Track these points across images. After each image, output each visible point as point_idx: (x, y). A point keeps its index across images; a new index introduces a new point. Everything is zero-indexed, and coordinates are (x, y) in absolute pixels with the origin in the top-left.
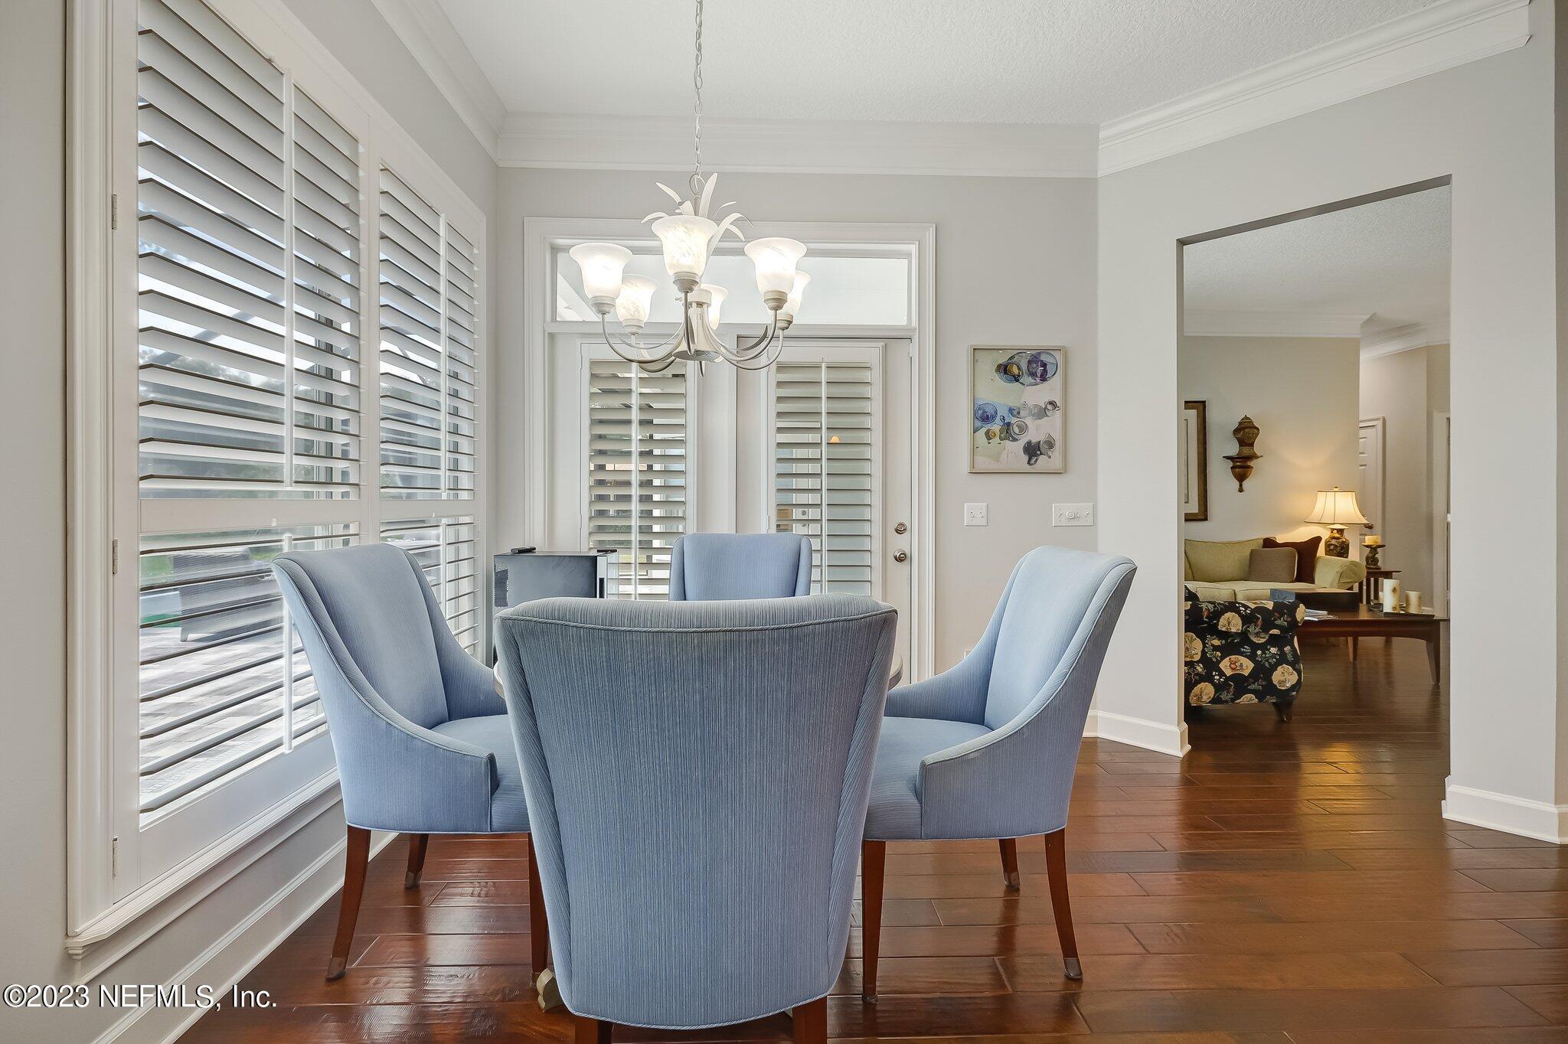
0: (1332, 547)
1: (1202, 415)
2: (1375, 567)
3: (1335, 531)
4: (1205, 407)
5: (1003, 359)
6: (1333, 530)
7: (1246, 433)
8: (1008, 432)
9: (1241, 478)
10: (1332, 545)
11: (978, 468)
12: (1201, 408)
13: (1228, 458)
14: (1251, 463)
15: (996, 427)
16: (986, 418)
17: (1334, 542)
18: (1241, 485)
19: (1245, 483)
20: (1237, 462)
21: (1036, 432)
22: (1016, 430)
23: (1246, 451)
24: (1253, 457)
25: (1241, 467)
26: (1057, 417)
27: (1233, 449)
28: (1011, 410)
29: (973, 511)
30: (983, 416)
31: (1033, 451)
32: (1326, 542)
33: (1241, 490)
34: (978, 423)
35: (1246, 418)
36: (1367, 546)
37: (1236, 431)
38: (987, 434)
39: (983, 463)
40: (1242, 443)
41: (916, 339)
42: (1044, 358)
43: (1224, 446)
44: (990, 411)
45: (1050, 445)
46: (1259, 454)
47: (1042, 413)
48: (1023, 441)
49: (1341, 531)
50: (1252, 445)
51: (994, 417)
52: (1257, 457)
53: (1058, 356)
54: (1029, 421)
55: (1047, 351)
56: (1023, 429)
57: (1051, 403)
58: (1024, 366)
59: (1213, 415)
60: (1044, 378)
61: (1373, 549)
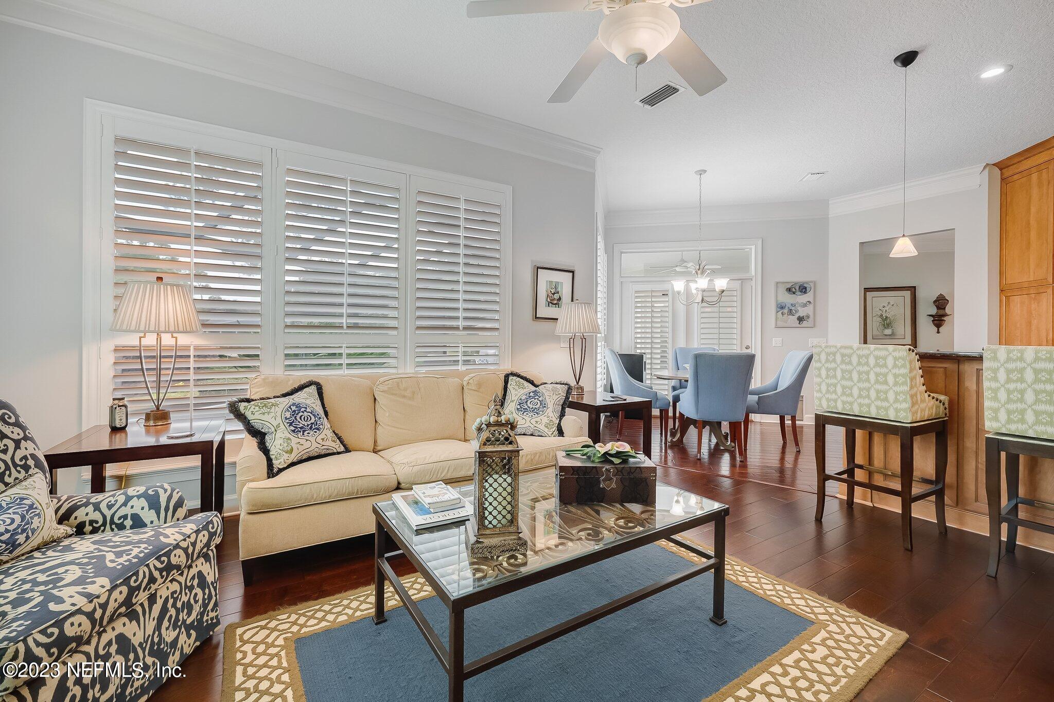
1: (913, 294)
4: (915, 289)
5: (789, 286)
7: (941, 303)
8: (790, 312)
9: (938, 326)
11: (778, 325)
12: (913, 290)
13: (930, 315)
14: (945, 319)
15: (786, 311)
16: (782, 308)
18: (938, 330)
19: (941, 329)
20: (936, 317)
21: (802, 312)
22: (794, 312)
23: (941, 312)
24: (946, 315)
25: (939, 320)
26: (811, 306)
27: (934, 311)
28: (792, 305)
29: (776, 341)
30: (781, 307)
31: (801, 319)
33: (938, 332)
34: (779, 310)
35: (941, 295)
37: (935, 302)
38: (782, 313)
39: (780, 324)
40: (938, 308)
41: (754, 279)
42: (805, 285)
43: (926, 309)
44: (783, 305)
45: (808, 317)
46: (949, 313)
47: (805, 305)
48: (797, 316)
50: (945, 309)
51: (785, 307)
53: (812, 285)
54: (799, 308)
55: (807, 283)
56: (797, 311)
57: (808, 302)
58: (797, 288)
59: (920, 294)
60: (805, 292)
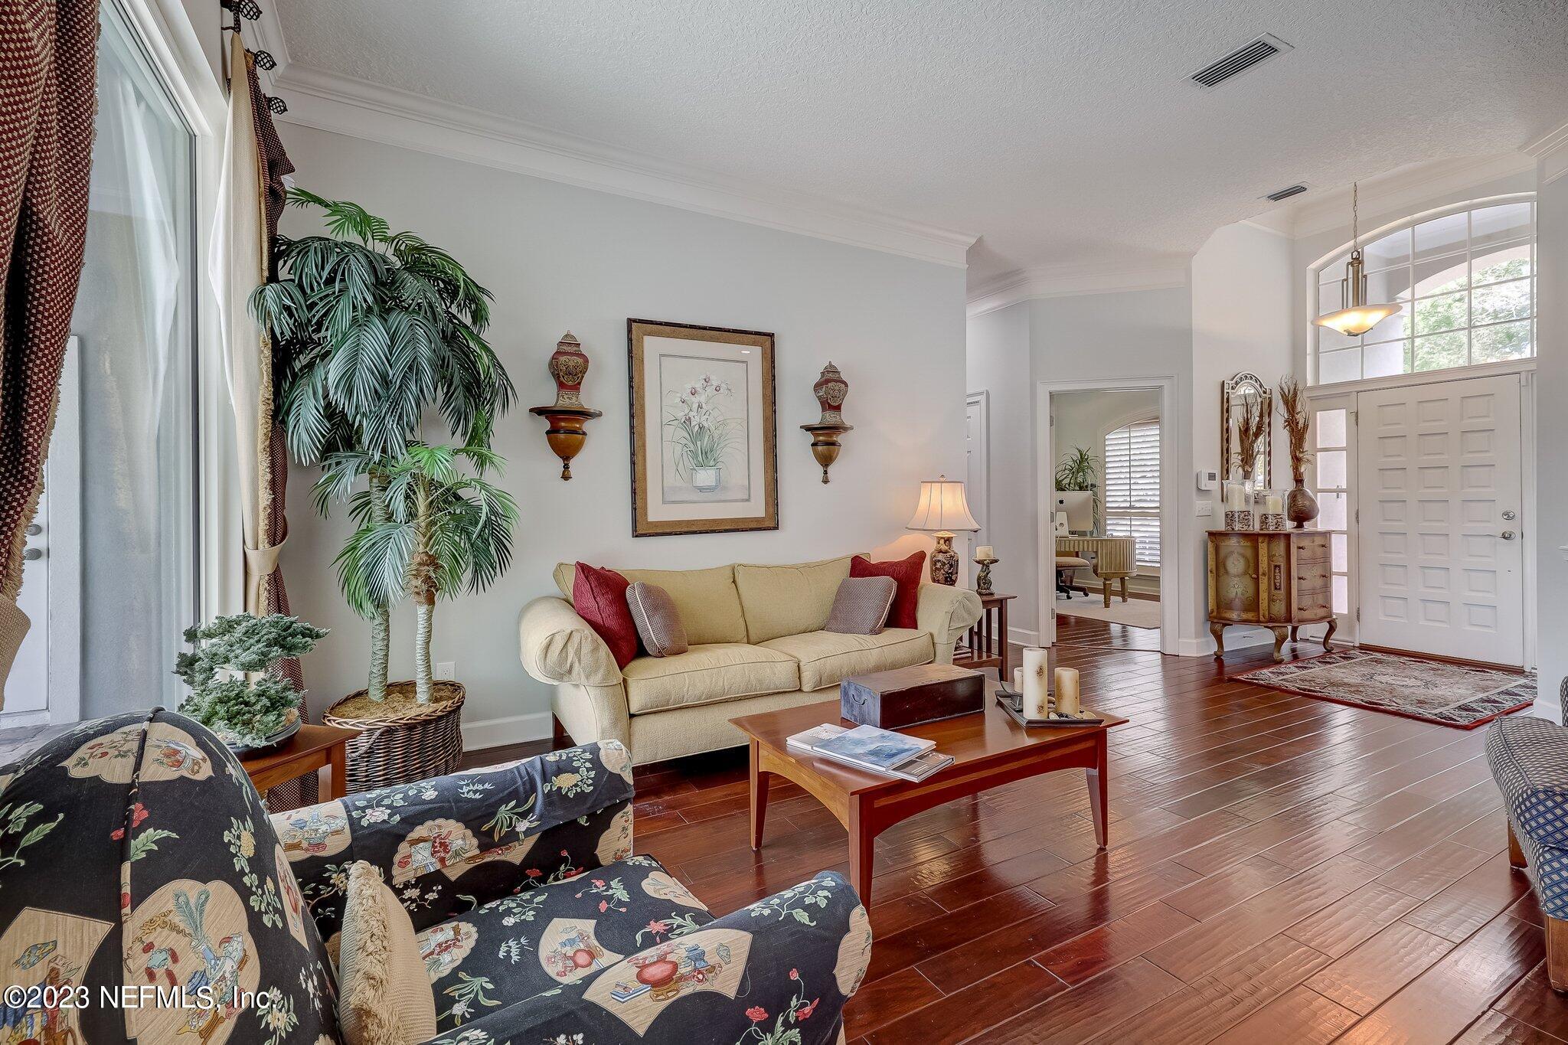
0: (939, 565)
1: (769, 354)
2: (988, 591)
3: (942, 541)
6: (939, 539)
7: (831, 389)
9: (826, 461)
10: (939, 561)
12: (768, 344)
13: (807, 427)
14: (840, 438)
17: (941, 557)
19: (831, 470)
20: (821, 435)
23: (832, 418)
24: (842, 427)
25: (826, 443)
27: (814, 414)
32: (932, 558)
35: (831, 365)
36: (978, 562)
37: (818, 386)
40: (826, 405)
43: (801, 409)
46: (848, 423)
49: (948, 540)
50: (838, 408)
52: (846, 429)
59: (785, 355)
61: (985, 565)
